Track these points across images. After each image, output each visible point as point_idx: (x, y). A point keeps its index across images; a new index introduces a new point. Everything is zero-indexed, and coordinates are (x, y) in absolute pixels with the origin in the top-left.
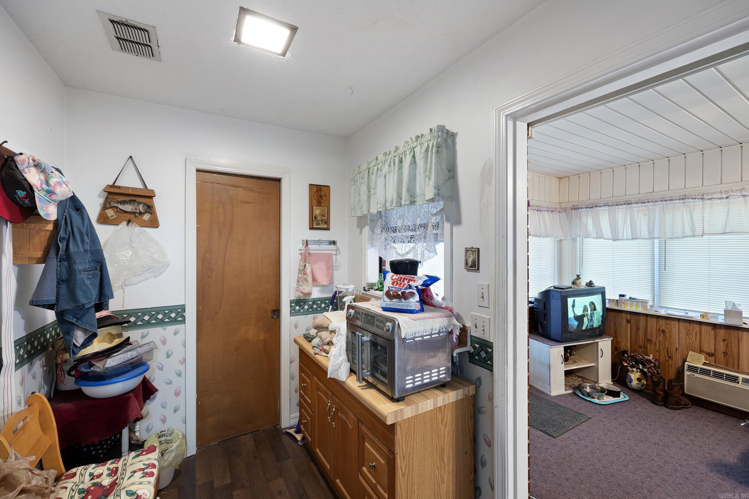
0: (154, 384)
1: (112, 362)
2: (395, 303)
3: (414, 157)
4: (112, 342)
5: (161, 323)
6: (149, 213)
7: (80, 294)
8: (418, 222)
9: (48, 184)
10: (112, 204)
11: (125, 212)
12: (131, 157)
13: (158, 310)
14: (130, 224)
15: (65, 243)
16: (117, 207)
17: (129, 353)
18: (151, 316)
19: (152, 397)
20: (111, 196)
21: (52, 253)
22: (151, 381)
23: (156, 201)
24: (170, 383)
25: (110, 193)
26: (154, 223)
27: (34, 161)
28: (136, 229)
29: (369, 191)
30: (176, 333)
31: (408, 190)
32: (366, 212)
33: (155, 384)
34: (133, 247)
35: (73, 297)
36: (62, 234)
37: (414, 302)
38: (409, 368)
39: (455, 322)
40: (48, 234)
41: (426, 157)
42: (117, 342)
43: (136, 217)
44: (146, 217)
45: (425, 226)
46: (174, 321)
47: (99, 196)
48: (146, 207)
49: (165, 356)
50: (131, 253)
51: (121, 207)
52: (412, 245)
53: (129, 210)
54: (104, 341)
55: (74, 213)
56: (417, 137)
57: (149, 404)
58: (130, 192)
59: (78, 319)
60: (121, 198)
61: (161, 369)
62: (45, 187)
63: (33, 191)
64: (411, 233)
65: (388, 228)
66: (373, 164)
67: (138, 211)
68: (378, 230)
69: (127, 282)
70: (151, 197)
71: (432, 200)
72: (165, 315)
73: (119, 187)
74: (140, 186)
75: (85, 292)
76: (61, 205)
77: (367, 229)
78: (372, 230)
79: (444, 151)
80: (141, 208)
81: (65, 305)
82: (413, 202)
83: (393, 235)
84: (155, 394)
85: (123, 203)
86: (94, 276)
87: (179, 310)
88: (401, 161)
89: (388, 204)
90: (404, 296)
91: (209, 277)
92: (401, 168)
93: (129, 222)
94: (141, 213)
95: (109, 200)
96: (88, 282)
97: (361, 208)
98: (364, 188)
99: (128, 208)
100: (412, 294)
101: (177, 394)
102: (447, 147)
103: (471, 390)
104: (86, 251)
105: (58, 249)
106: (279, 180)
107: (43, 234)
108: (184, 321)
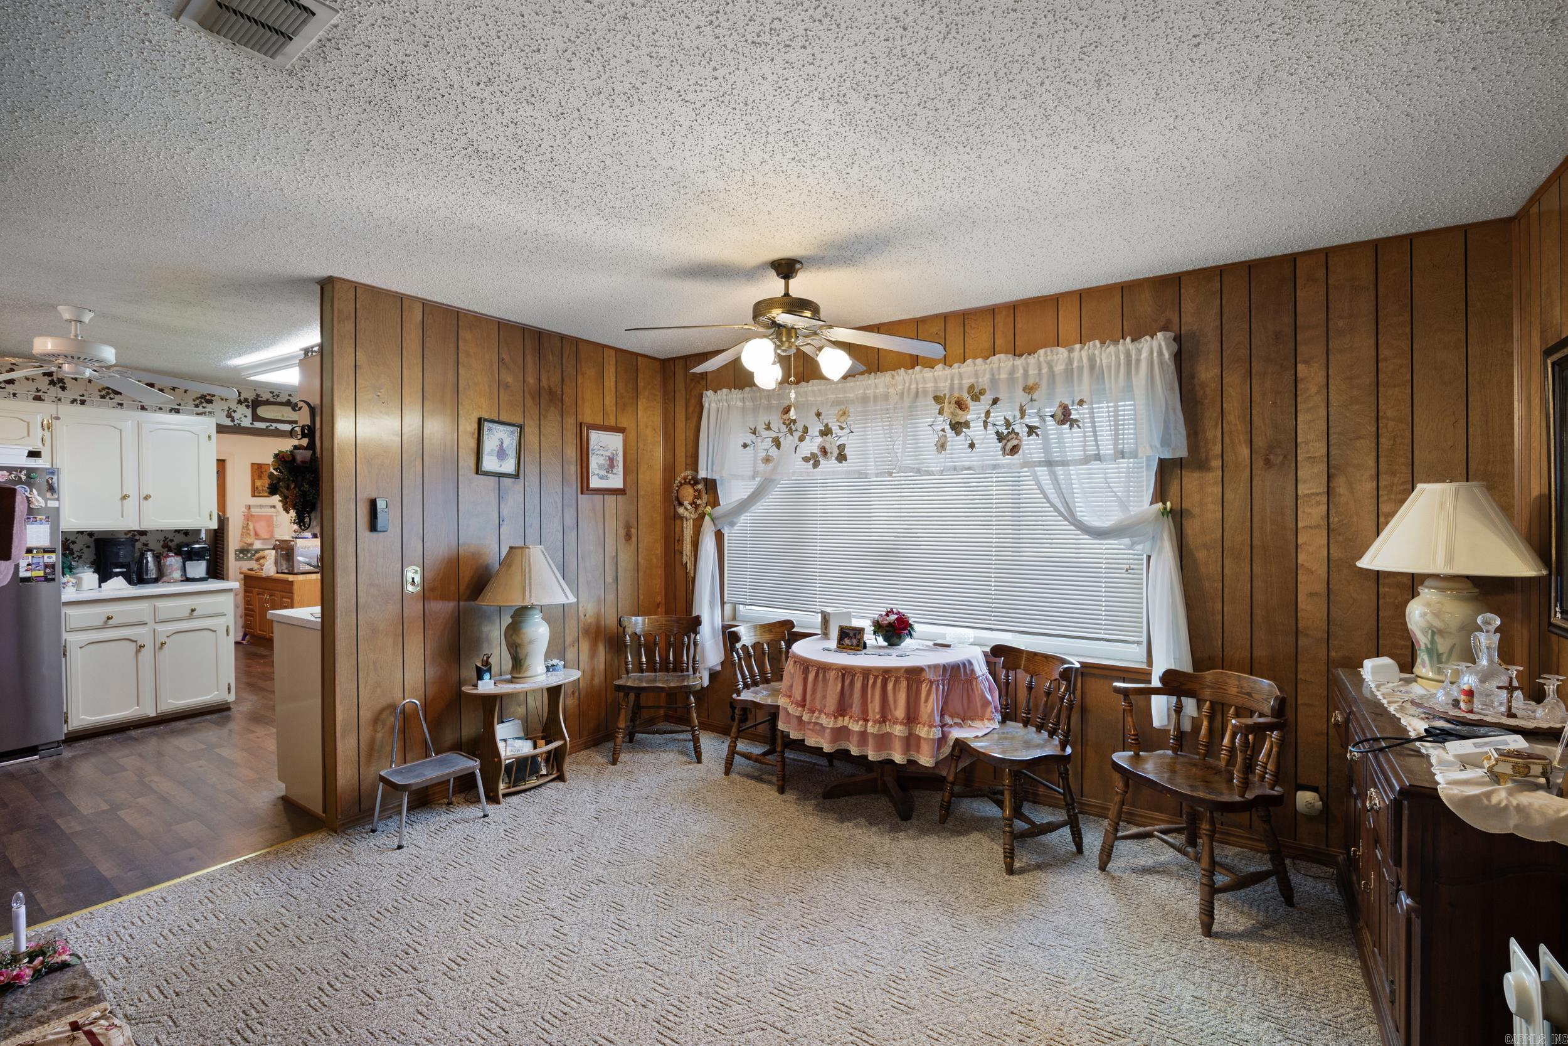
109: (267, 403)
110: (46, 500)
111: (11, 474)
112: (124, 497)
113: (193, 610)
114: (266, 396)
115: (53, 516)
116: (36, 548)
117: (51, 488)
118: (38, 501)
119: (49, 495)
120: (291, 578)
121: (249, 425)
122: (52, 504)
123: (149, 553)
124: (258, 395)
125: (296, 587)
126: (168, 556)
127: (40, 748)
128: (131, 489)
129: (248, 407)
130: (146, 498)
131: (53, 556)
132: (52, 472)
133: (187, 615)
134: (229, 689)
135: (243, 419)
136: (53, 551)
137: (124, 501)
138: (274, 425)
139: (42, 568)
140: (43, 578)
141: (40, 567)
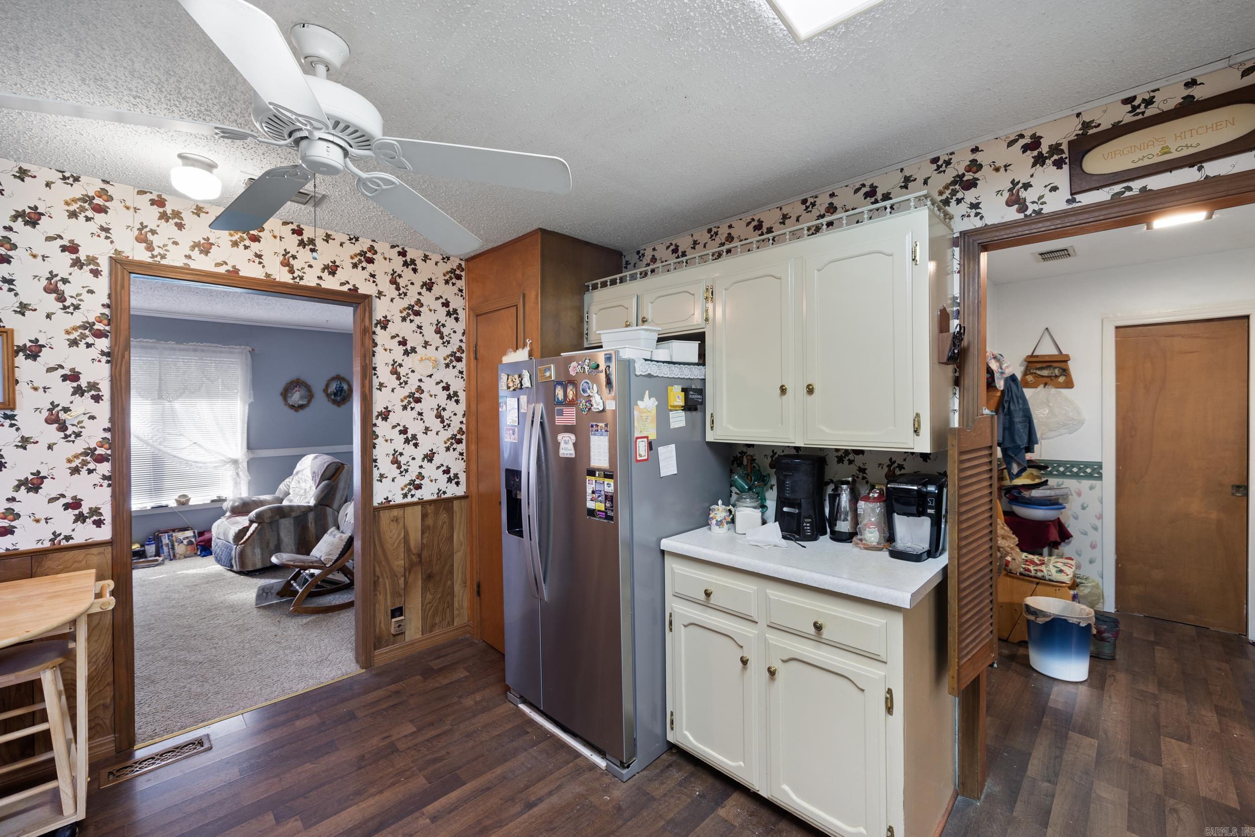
0: (1069, 529)
1: (1036, 493)
4: (1034, 480)
5: (1076, 476)
6: (1064, 375)
7: (1017, 438)
9: (1001, 368)
10: (1032, 371)
11: (1042, 376)
12: (1047, 328)
13: (1074, 464)
14: (1046, 387)
15: (1008, 404)
16: (1035, 373)
17: (1049, 491)
18: (1066, 468)
19: (1067, 541)
20: (1030, 365)
21: (1000, 411)
22: (1066, 526)
23: (1071, 364)
24: (1086, 534)
25: (1029, 362)
26: (1069, 384)
27: (993, 355)
28: (1053, 391)
30: (1091, 488)
33: (1071, 530)
34: (1049, 406)
35: (1013, 440)
36: (1006, 398)
40: (998, 398)
42: (1037, 481)
43: (1052, 380)
44: (1062, 379)
46: (1090, 476)
47: (1021, 365)
48: (1061, 371)
49: (1080, 507)
50: (1048, 411)
51: (1039, 372)
53: (1046, 375)
54: (1028, 477)
55: (1012, 384)
57: (1064, 547)
58: (1047, 359)
59: (1015, 455)
60: (1039, 365)
61: (1076, 518)
62: (1000, 370)
63: (994, 373)
67: (1054, 375)
69: (1044, 436)
70: (1066, 361)
72: (1080, 469)
73: (1037, 356)
74: (1055, 352)
75: (1020, 437)
76: (1006, 380)
80: (1057, 372)
81: (1008, 444)
84: (1070, 539)
85: (1041, 369)
86: (1025, 427)
87: (1096, 467)
91: (1131, 437)
93: (1045, 384)
94: (1056, 377)
95: (1029, 368)
96: (1021, 430)
99: (1045, 373)
101: (1093, 546)
104: (1020, 409)
105: (1004, 407)
106: (1247, 317)
107: (995, 398)
108: (1100, 478)
109: (1115, 132)
110: (604, 400)
111: (579, 365)
112: (782, 391)
114: (1113, 117)
115: (611, 424)
116: (598, 470)
118: (596, 401)
119: (607, 392)
131: (612, 483)
136: (613, 476)
137: (783, 397)
139: (604, 500)
140: (604, 514)
141: (602, 498)
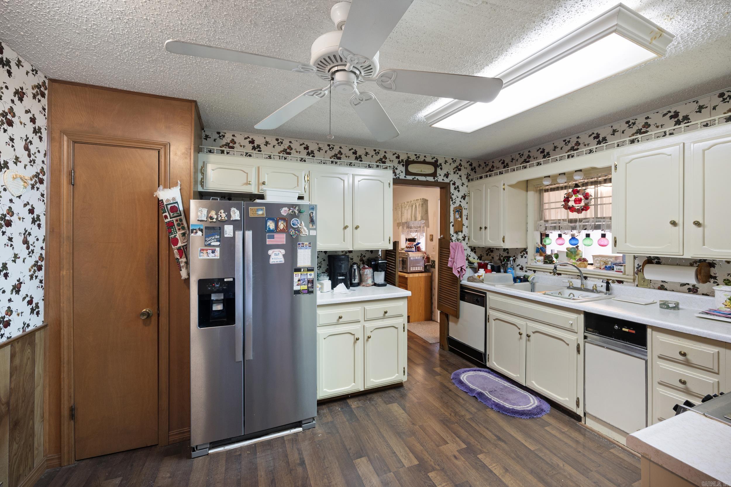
2: (408, 249)
3: (416, 205)
8: (418, 226)
29: (402, 214)
31: (414, 216)
32: (401, 222)
37: (414, 249)
38: (411, 265)
39: (425, 254)
41: (419, 207)
45: (420, 227)
52: (416, 233)
56: (417, 200)
64: (417, 229)
65: (409, 227)
66: (403, 204)
68: (405, 228)
71: (421, 220)
77: (401, 227)
78: (403, 228)
79: (424, 205)
82: (416, 220)
83: (410, 230)
88: (412, 206)
89: (408, 220)
90: (411, 247)
92: (412, 208)
97: (399, 220)
98: (400, 213)
100: (413, 247)
102: (425, 204)
103: (430, 274)
109: (414, 162)
110: (309, 229)
111: (290, 209)
112: (346, 227)
113: (386, 312)
114: (413, 158)
115: (312, 242)
116: (303, 268)
117: (312, 221)
118: (305, 231)
119: (311, 225)
120: (406, 275)
121: (403, 178)
122: (313, 233)
123: (355, 265)
124: (408, 157)
125: (409, 281)
126: (365, 268)
127: (303, 423)
128: (349, 223)
129: (403, 165)
130: (357, 228)
131: (312, 273)
132: (313, 208)
133: (382, 315)
134: (404, 372)
135: (401, 174)
136: (312, 270)
137: (345, 230)
138: (417, 177)
139: (307, 283)
140: (307, 291)
141: (306, 282)
